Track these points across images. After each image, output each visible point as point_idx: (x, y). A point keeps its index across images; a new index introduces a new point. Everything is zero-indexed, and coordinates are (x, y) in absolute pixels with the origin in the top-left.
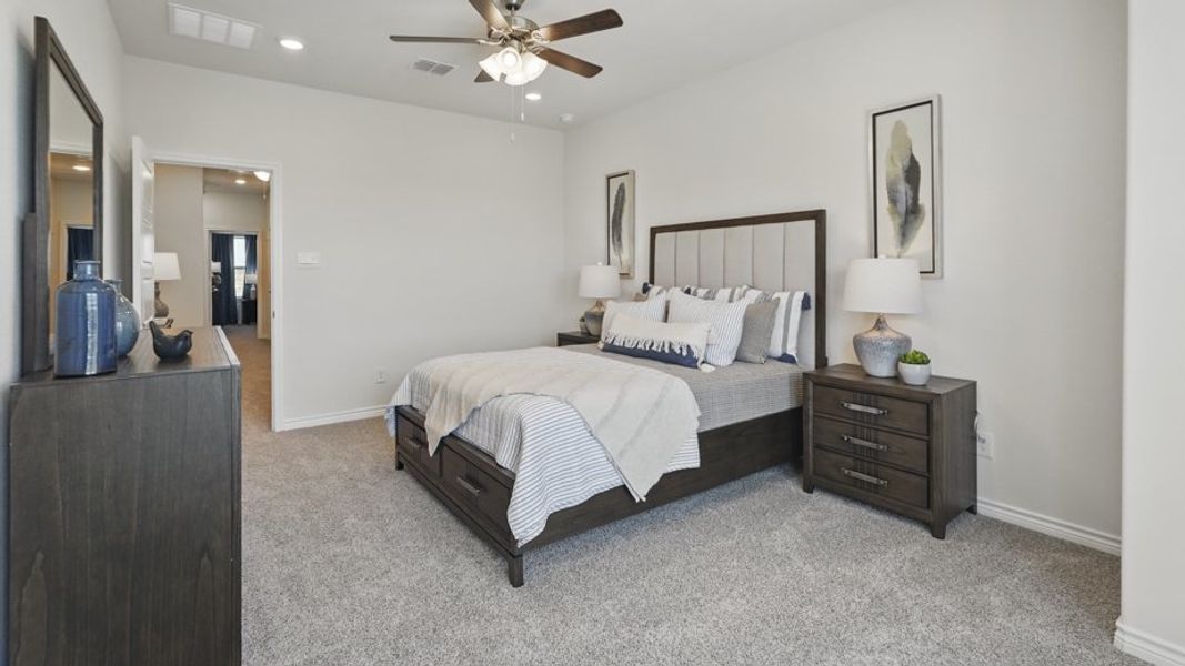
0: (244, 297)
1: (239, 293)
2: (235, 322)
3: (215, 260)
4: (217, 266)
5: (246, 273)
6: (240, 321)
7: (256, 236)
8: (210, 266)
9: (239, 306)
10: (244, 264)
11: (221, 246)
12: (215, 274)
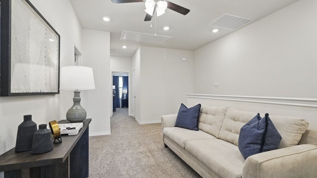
0: (122, 98)
1: (121, 97)
2: (119, 107)
3: (113, 85)
4: (114, 87)
5: (123, 89)
6: (121, 107)
7: (128, 77)
8: (112, 87)
9: (120, 101)
10: (122, 87)
11: (115, 80)
12: (113, 90)
